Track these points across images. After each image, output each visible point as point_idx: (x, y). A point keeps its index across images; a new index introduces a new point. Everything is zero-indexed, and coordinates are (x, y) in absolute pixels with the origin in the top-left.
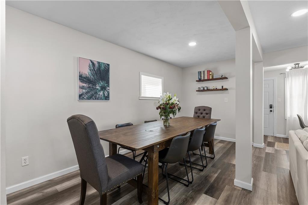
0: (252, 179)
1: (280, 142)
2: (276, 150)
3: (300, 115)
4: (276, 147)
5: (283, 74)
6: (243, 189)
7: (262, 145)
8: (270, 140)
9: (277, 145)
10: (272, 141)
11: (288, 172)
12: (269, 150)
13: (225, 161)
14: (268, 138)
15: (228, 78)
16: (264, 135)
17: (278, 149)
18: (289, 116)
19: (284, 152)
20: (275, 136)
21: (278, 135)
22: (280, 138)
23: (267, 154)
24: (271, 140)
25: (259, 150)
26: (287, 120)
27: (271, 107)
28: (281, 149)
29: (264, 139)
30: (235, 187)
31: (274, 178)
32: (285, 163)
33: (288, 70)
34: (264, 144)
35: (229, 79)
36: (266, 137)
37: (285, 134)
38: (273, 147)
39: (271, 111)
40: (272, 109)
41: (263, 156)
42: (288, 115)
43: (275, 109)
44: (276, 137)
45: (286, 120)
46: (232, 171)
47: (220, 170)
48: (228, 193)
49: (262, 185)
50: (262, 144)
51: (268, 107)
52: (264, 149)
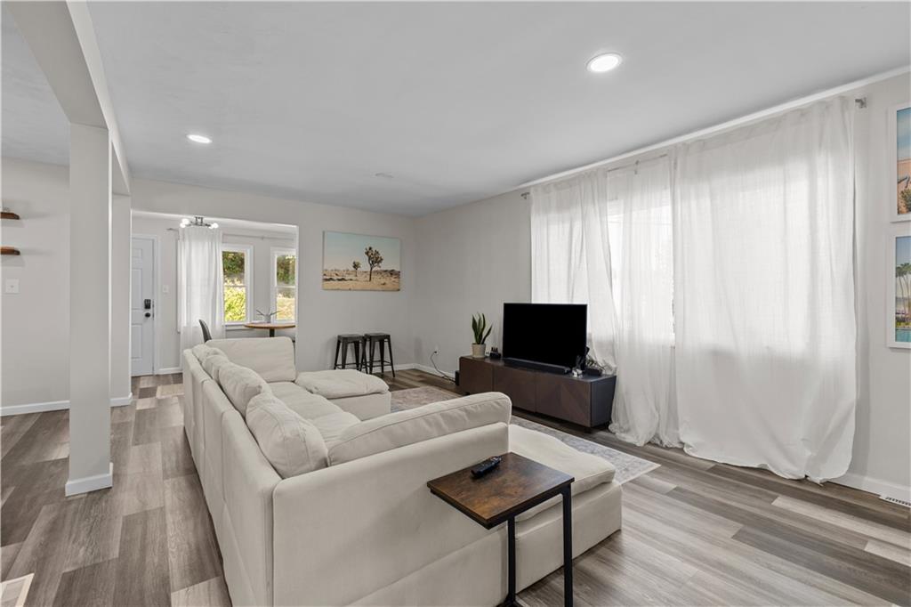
0: (111, 465)
1: (168, 383)
2: (159, 401)
3: (204, 320)
4: (158, 395)
5: (173, 229)
6: (90, 493)
7: (129, 397)
8: (144, 384)
9: (161, 392)
10: (150, 386)
11: (182, 429)
12: (144, 404)
13: (24, 463)
14: (141, 382)
15: (20, 217)
16: (133, 377)
17: (163, 397)
18: (185, 325)
19: (176, 400)
20: (156, 374)
21: (163, 371)
22: (166, 376)
23: (141, 414)
24: (148, 384)
25: (122, 411)
26: (182, 333)
27: (147, 305)
28: (170, 396)
29: (132, 385)
30: (70, 499)
31: (157, 448)
32: (177, 418)
33: (183, 225)
34: (131, 394)
35: (23, 221)
36: (135, 379)
37: (177, 365)
38: (151, 396)
39: (148, 315)
40: (150, 311)
41: (132, 418)
42: (183, 322)
43: (157, 309)
44: (158, 376)
45: (179, 333)
46: (52, 476)
47: (13, 488)
48: (53, 515)
49: (133, 469)
50: (127, 395)
51: (142, 305)
52: (133, 405)
